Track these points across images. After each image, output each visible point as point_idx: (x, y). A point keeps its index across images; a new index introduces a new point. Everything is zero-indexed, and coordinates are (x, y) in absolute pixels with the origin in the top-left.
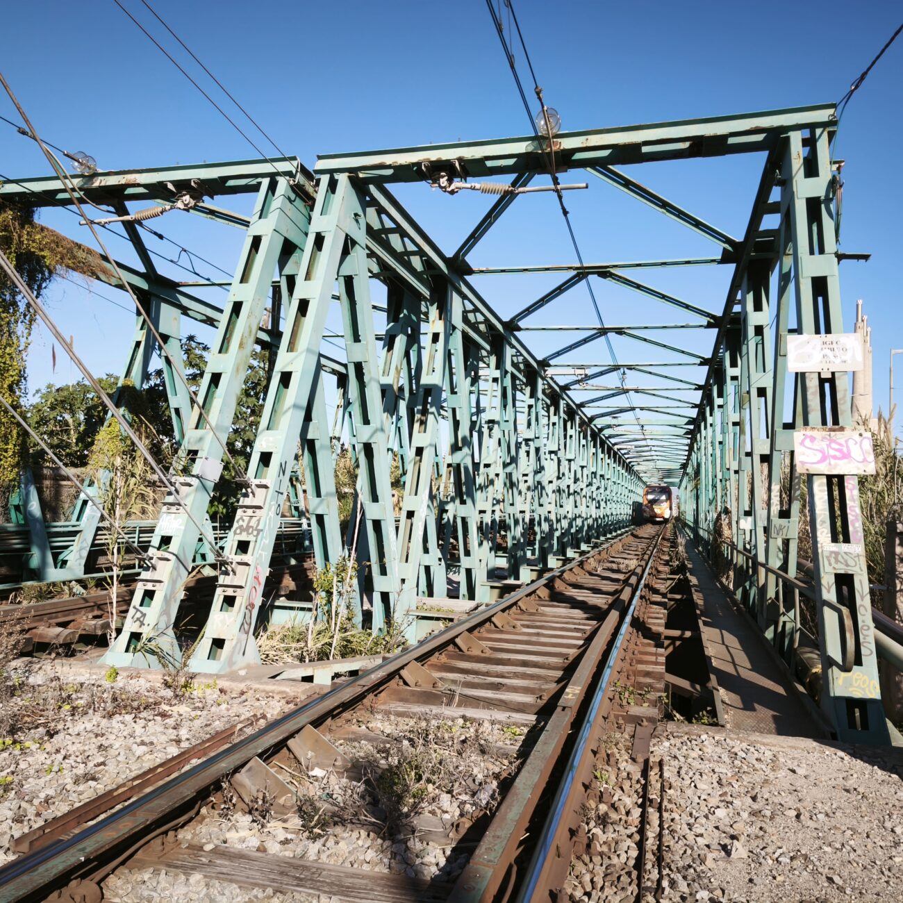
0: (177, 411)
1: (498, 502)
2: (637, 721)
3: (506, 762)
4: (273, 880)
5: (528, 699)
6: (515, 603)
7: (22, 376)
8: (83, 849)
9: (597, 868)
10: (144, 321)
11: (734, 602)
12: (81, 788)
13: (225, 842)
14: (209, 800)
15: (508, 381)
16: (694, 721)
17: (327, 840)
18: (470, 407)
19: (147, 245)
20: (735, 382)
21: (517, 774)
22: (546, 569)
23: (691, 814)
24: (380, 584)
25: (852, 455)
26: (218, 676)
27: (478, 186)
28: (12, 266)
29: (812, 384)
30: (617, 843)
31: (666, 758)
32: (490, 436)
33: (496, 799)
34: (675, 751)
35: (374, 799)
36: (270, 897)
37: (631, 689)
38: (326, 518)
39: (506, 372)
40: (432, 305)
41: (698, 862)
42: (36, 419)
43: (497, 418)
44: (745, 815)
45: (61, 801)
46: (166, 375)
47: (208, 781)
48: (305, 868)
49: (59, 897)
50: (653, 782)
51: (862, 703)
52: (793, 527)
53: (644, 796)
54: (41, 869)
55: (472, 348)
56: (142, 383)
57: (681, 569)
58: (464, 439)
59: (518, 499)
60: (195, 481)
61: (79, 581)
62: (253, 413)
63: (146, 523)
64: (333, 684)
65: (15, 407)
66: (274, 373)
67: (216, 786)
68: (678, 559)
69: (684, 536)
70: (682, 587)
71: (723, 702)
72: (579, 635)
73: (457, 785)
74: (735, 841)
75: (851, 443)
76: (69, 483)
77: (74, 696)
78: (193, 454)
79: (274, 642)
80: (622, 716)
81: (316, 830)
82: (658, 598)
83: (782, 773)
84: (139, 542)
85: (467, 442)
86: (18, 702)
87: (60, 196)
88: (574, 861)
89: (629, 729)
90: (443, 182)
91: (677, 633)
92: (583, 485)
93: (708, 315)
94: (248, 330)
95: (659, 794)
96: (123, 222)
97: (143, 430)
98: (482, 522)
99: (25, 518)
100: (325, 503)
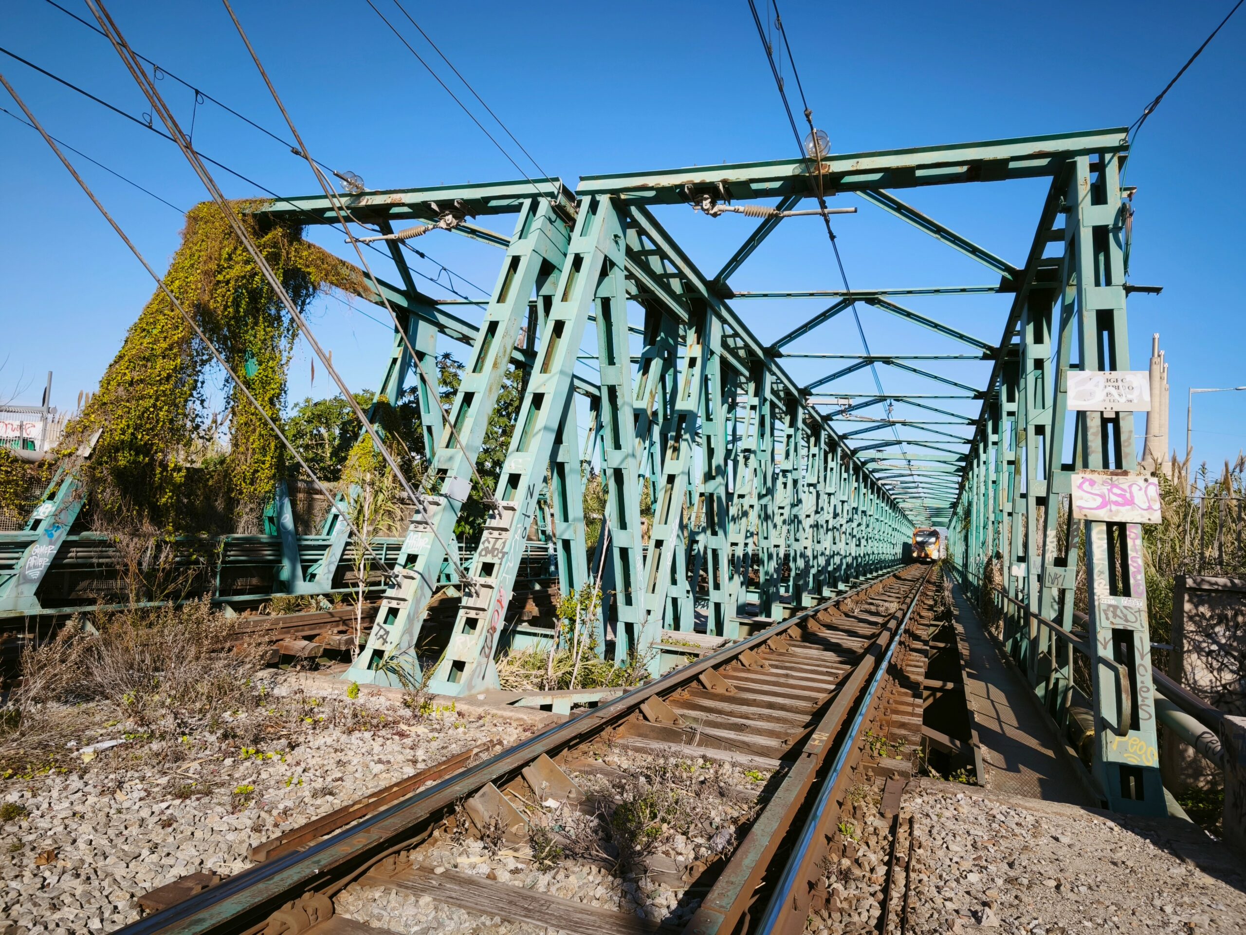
0: (429, 429)
1: (752, 534)
2: (888, 774)
3: (745, 807)
4: (502, 909)
5: (773, 743)
6: (765, 642)
7: (282, 389)
8: (318, 862)
9: (836, 924)
10: (402, 339)
11: (1004, 654)
12: (319, 801)
13: (456, 867)
14: (441, 823)
15: (766, 410)
16: (951, 778)
17: (557, 873)
18: (726, 435)
19: (409, 264)
20: (1012, 418)
21: (756, 820)
22: (799, 608)
23: (941, 877)
24: (625, 614)
25: (1136, 501)
26: (457, 699)
27: (741, 209)
28: (279, 282)
29: (1094, 424)
30: (858, 900)
31: (918, 816)
32: (746, 465)
33: (731, 844)
34: (927, 809)
35: (607, 835)
36: (497, 926)
37: (884, 739)
38: (572, 543)
39: (765, 400)
40: (690, 328)
41: (945, 928)
42: (294, 432)
43: (753, 447)
44: (1000, 882)
45: (299, 813)
46: (420, 392)
47: (441, 804)
48: (534, 899)
49: (293, 907)
50: (902, 840)
51: (1138, 771)
52: (1070, 577)
53: (891, 854)
54: (277, 878)
55: (731, 374)
56: (397, 400)
57: (947, 615)
58: (718, 467)
59: (773, 533)
60: (443, 501)
61: (326, 596)
62: (504, 433)
63: (393, 540)
64: (572, 714)
65: (274, 420)
66: (526, 394)
67: (450, 809)
68: (944, 604)
69: (952, 580)
70: (947, 634)
71: (984, 760)
72: (831, 679)
73: (692, 827)
74: (987, 909)
75: (1135, 489)
76: (321, 497)
77: (316, 710)
78: (442, 473)
79: (514, 668)
80: (872, 768)
81: (547, 862)
82: (918, 645)
83: (1043, 841)
84: (386, 559)
85: (722, 471)
86: (263, 712)
87: (329, 214)
88: (812, 916)
89: (879, 782)
90: (706, 204)
91: (937, 684)
92: (843, 521)
93: (984, 346)
94: (502, 350)
95: (907, 852)
96: (387, 240)
97: (394, 446)
98: (733, 555)
99: (278, 530)
100: (572, 528)
